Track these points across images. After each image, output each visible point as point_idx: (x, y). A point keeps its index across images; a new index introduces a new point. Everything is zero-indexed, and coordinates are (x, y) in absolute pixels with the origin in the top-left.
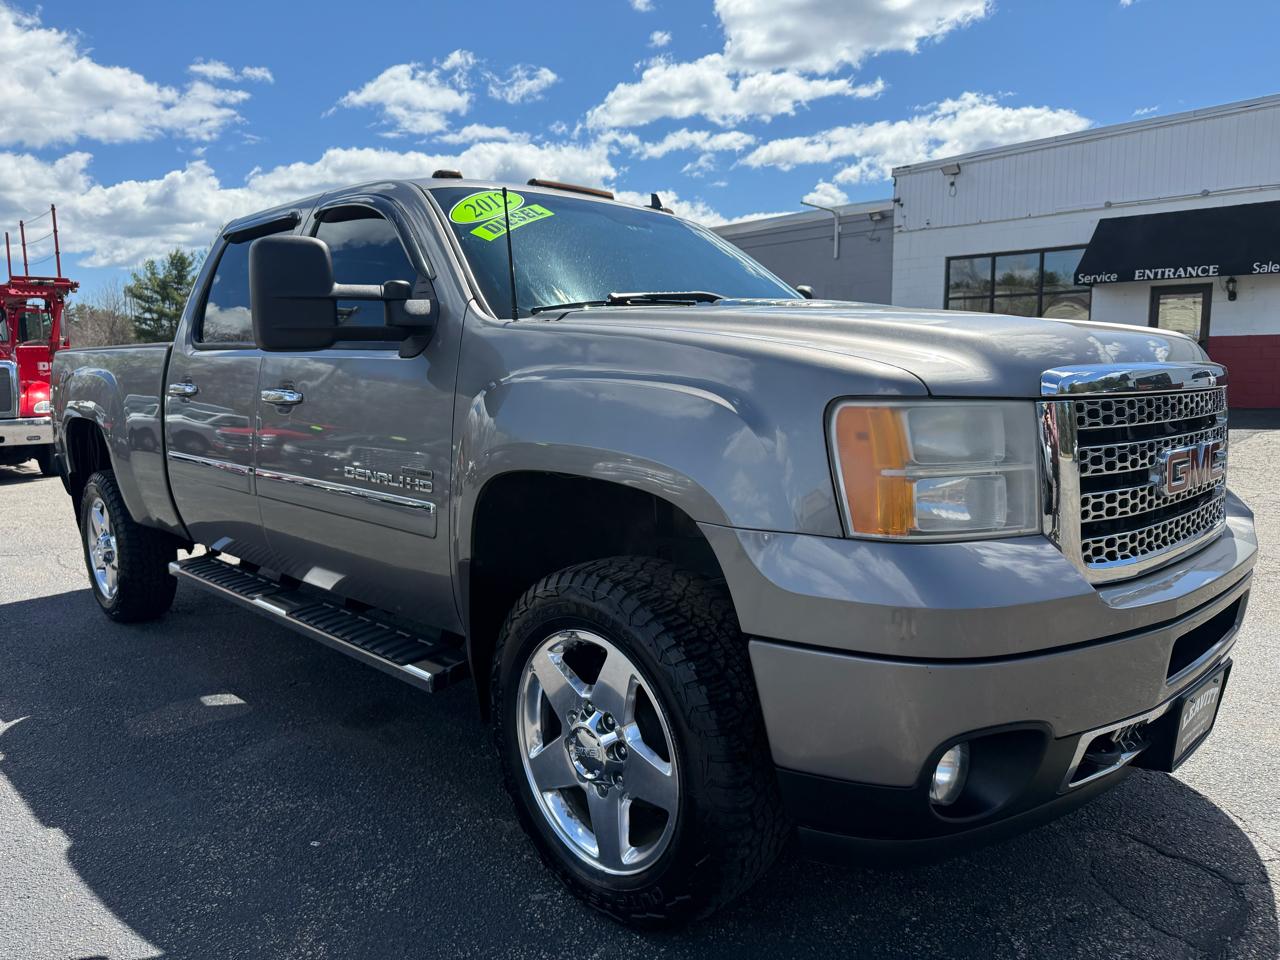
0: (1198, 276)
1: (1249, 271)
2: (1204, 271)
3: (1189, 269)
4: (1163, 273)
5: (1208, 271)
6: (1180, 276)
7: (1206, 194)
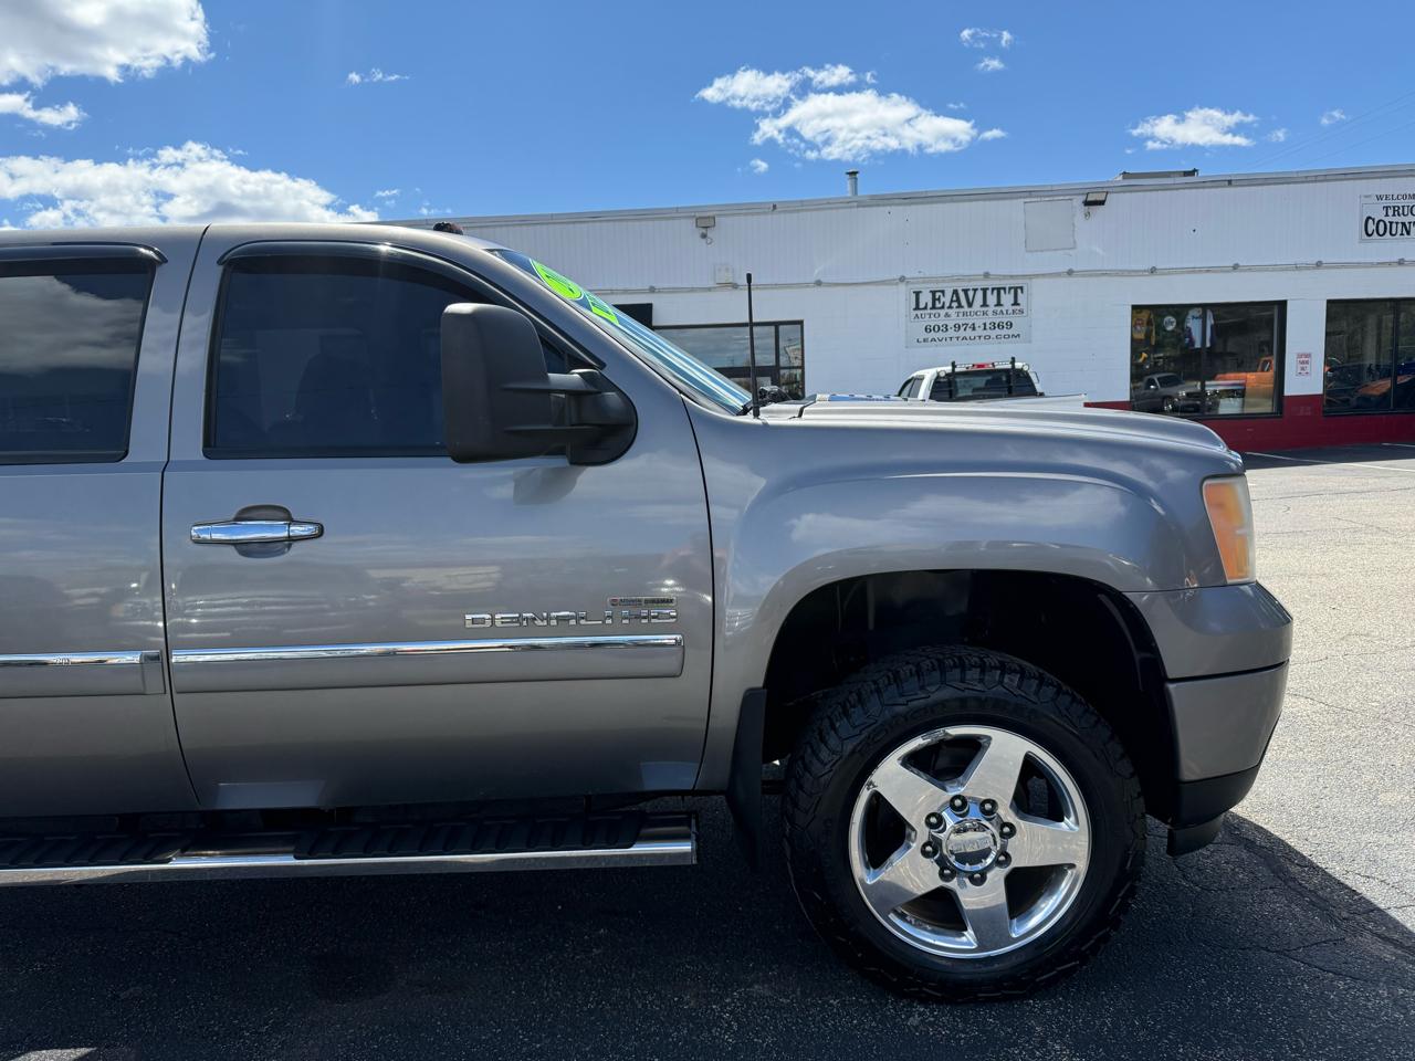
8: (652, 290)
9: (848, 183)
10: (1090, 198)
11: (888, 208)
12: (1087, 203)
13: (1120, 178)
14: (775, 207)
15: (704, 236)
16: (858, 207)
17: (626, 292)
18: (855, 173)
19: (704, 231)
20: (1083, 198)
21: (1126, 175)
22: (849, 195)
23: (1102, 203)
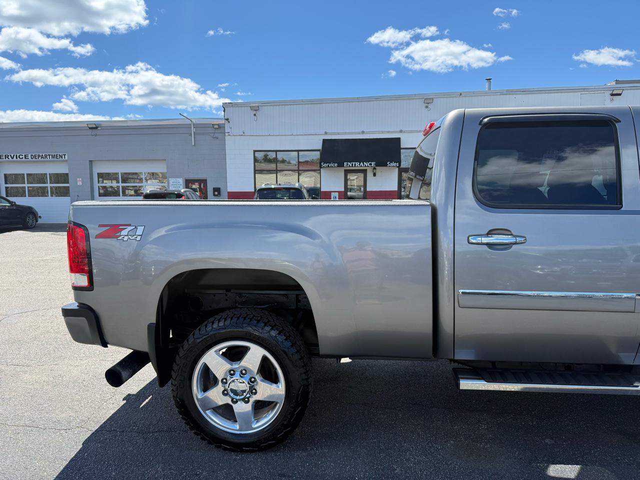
0: (368, 166)
1: (386, 165)
2: (370, 164)
3: (365, 163)
4: (355, 164)
5: (371, 164)
6: (361, 166)
7: (363, 132)
8: (401, 131)
9: (487, 84)
10: (615, 92)
11: (514, 96)
12: (612, 95)
13: (614, 83)
14: (461, 94)
15: (427, 107)
16: (500, 95)
17: (389, 132)
18: (490, 79)
19: (427, 105)
20: (611, 92)
21: (617, 82)
22: (487, 90)
23: (620, 95)
